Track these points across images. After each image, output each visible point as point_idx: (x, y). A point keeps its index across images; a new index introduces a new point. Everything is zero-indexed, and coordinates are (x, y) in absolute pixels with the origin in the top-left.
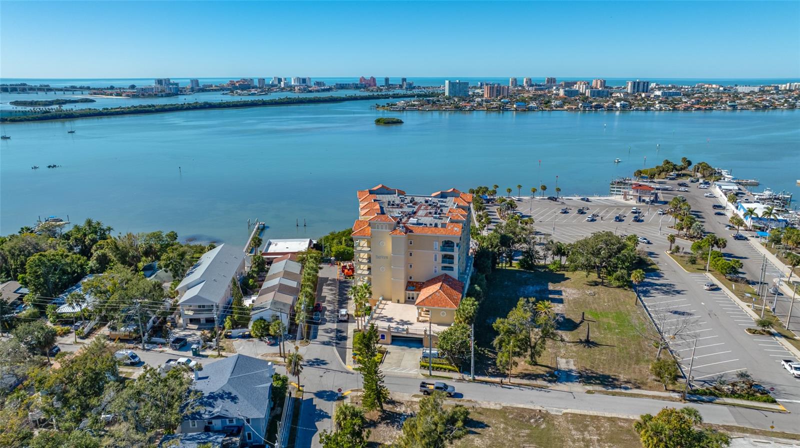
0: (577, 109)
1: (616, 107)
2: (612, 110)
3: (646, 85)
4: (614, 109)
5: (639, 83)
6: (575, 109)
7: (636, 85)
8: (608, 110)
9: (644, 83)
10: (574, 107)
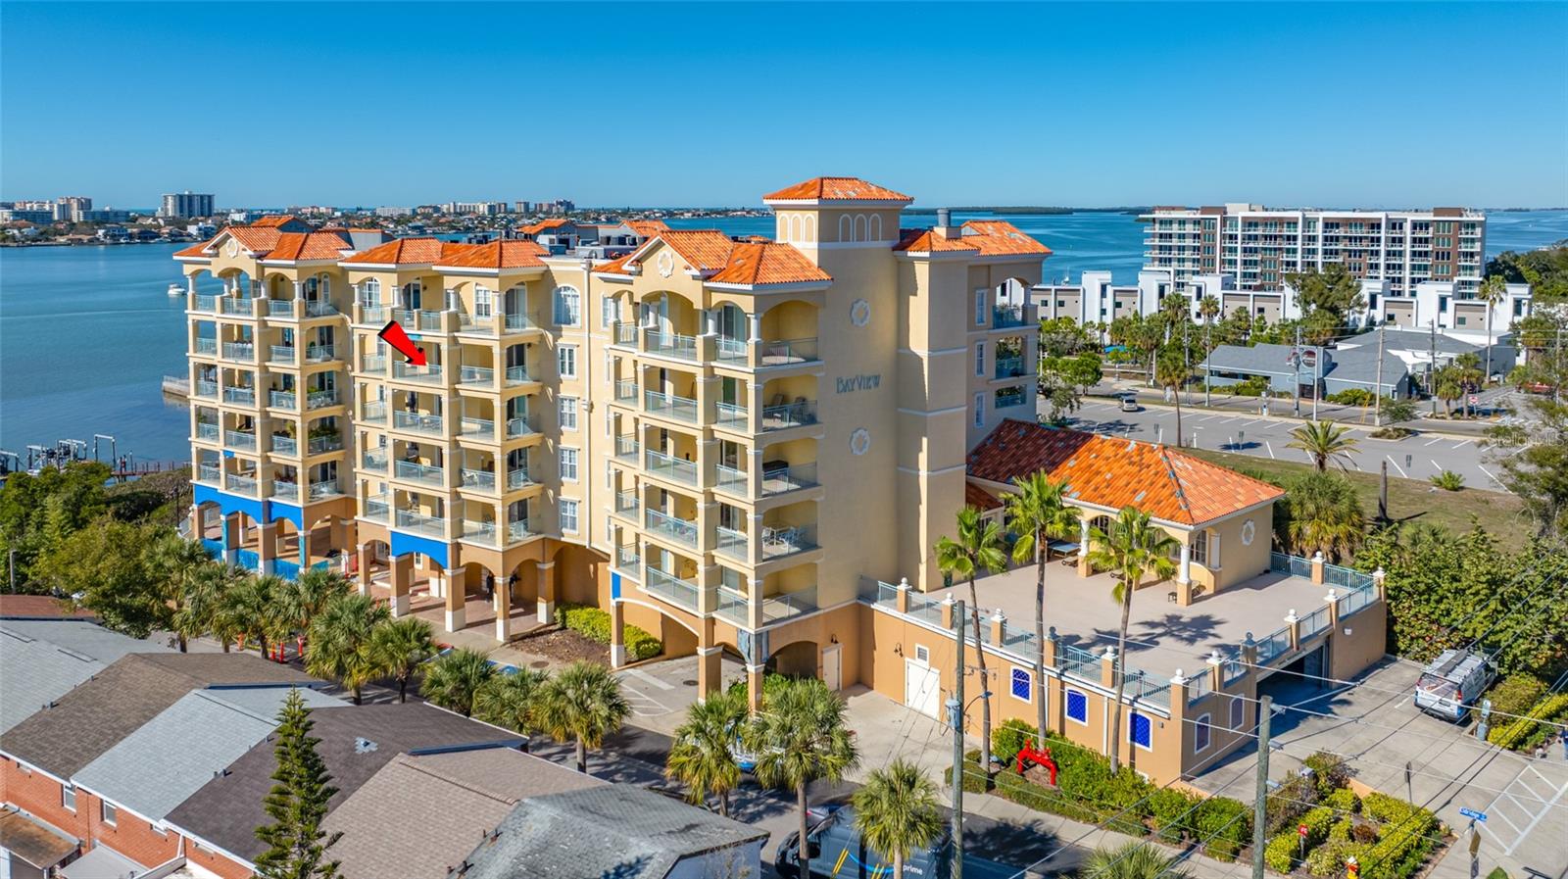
0: (94, 241)
1: (190, 235)
2: (183, 241)
3: (206, 201)
4: (188, 239)
5: (190, 198)
6: (90, 241)
7: (185, 203)
8: (173, 241)
9: (202, 197)
10: (85, 238)
